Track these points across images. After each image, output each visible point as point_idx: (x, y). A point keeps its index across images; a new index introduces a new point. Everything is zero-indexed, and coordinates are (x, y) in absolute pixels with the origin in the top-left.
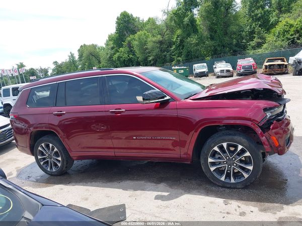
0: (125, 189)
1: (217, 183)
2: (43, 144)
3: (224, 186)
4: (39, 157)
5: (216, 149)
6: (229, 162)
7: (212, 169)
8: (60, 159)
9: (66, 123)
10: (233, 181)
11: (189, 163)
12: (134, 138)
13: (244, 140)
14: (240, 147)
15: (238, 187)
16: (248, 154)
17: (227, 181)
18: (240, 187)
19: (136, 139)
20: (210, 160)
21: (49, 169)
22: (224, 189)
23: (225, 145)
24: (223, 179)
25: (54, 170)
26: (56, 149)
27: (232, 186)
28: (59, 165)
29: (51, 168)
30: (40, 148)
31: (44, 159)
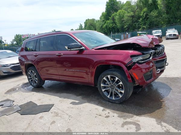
0: (60, 97)
1: (106, 99)
2: (30, 71)
3: (109, 101)
4: (29, 78)
5: (105, 78)
6: (112, 87)
7: (103, 90)
8: (37, 79)
9: (39, 60)
10: (114, 98)
11: (93, 86)
12: (67, 70)
13: (118, 75)
14: (117, 79)
15: (116, 102)
16: (121, 83)
17: (111, 98)
18: (117, 103)
19: (68, 71)
20: (102, 85)
21: (33, 84)
22: (109, 103)
23: (109, 76)
24: (109, 97)
25: (35, 85)
26: (35, 74)
27: (113, 102)
28: (37, 82)
29: (34, 84)
30: (29, 73)
31: (31, 78)
